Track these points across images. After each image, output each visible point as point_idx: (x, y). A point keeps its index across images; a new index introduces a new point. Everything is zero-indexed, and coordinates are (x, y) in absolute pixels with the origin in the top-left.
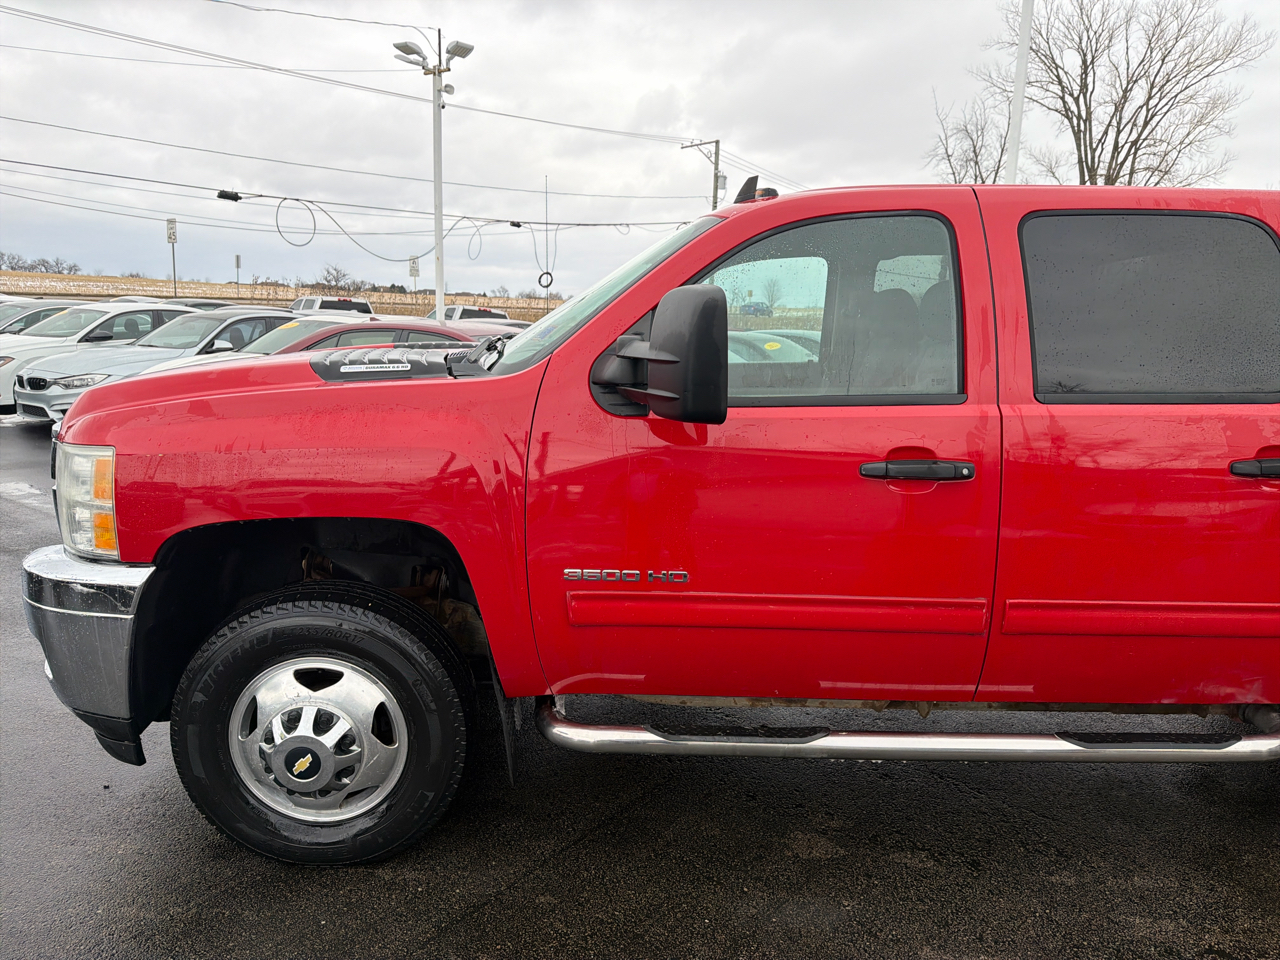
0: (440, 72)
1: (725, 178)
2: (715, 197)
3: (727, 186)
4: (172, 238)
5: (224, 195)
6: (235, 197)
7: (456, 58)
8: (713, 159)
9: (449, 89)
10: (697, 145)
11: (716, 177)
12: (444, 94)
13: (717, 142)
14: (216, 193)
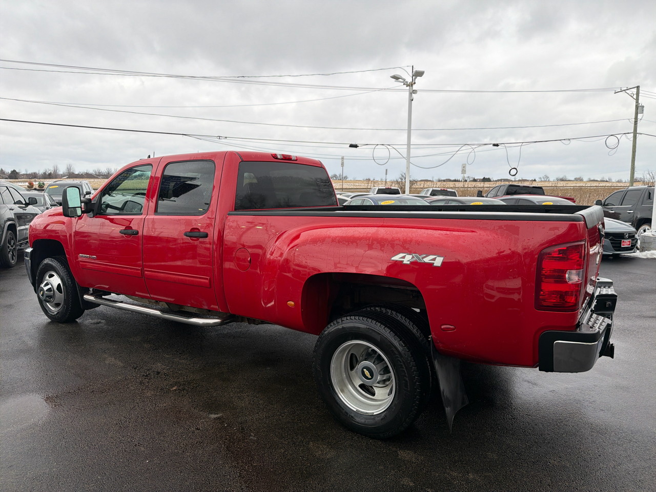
0: (412, 85)
1: (643, 107)
2: (636, 118)
3: (644, 112)
4: (342, 164)
5: (351, 146)
6: (356, 146)
7: (418, 77)
8: (635, 97)
9: (415, 92)
10: (625, 90)
11: (637, 107)
12: (413, 95)
13: (638, 87)
14: (349, 145)
